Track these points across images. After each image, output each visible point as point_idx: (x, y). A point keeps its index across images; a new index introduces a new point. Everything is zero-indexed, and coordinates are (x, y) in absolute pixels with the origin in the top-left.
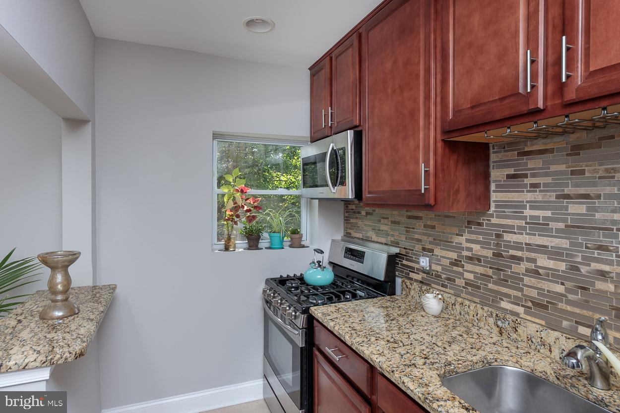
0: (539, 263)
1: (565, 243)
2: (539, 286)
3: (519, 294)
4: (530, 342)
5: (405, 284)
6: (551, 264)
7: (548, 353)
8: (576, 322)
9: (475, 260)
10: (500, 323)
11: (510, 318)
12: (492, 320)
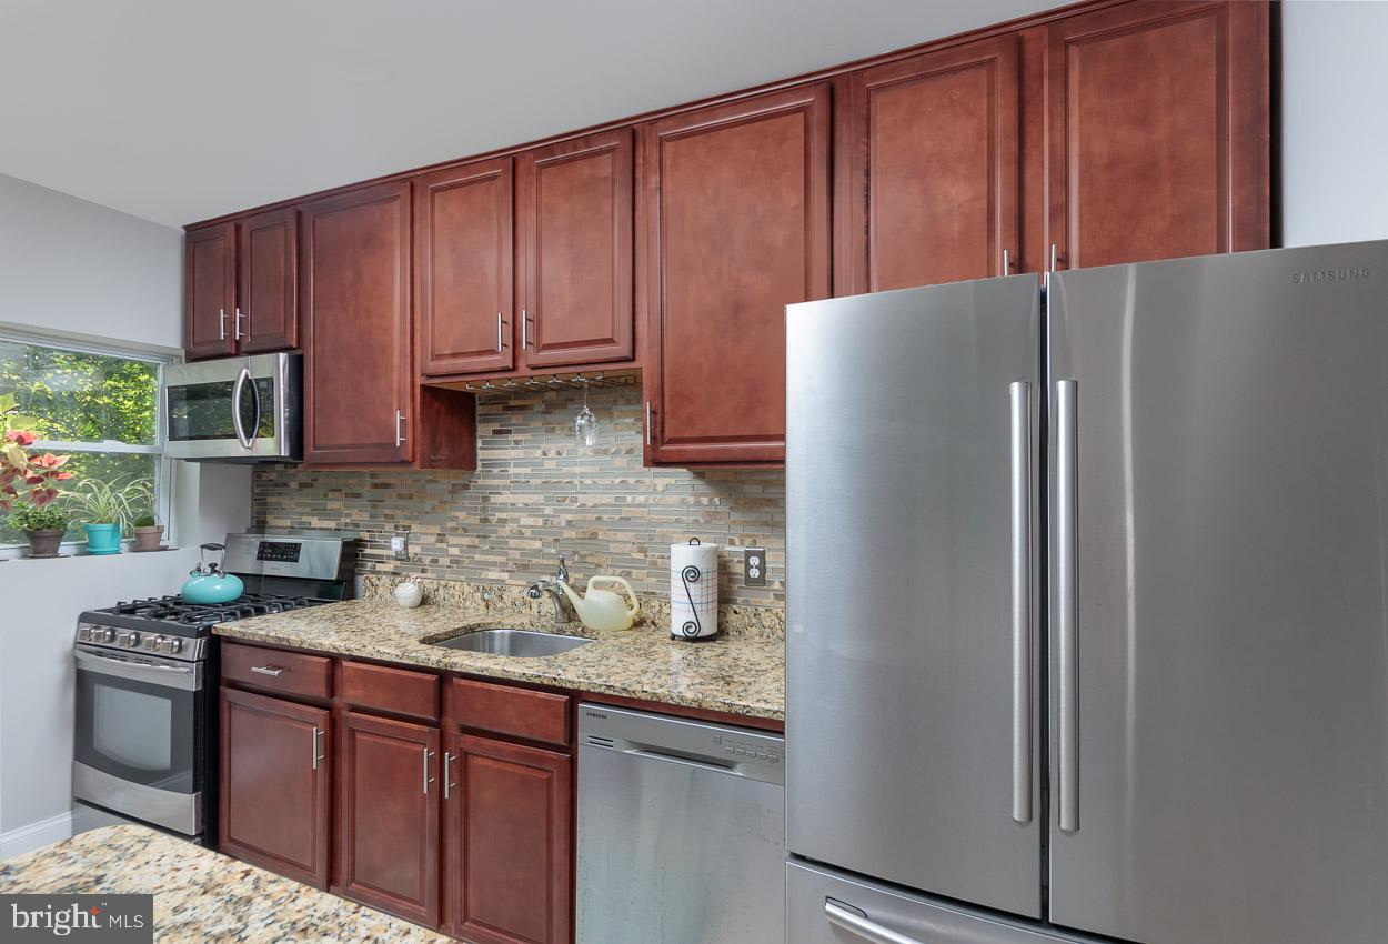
0: (522, 523)
1: (541, 499)
2: (522, 546)
3: (505, 559)
4: (514, 607)
5: (370, 581)
6: (531, 521)
9: (460, 531)
10: (486, 596)
11: (496, 587)
12: (479, 595)
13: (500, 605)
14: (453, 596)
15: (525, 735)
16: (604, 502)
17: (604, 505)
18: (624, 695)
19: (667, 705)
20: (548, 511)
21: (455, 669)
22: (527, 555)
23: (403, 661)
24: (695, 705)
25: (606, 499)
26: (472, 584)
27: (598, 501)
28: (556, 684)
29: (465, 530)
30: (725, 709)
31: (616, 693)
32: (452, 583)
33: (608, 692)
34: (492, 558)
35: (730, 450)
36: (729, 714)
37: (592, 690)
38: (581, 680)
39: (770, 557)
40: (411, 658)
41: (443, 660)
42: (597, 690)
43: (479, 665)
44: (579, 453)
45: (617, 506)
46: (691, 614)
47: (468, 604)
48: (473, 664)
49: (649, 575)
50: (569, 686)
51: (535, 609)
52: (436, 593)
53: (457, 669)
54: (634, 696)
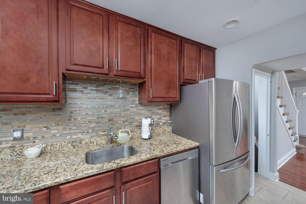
0: (88, 119)
2: (88, 126)
4: (86, 144)
6: (91, 118)
7: (93, 144)
10: (74, 144)
11: (78, 140)
12: (70, 144)
13: (80, 145)
14: (56, 148)
17: (117, 112)
21: (124, 166)
24: (184, 149)
25: (117, 110)
26: (66, 141)
27: (115, 111)
28: (156, 157)
30: (188, 148)
31: (170, 153)
32: (55, 143)
33: (168, 154)
34: (73, 132)
38: (162, 153)
39: (155, 119)
40: (104, 170)
41: (119, 165)
42: (166, 154)
43: (133, 161)
44: (109, 99)
45: (121, 112)
46: (150, 133)
47: (64, 148)
48: (130, 162)
49: (130, 127)
50: (159, 156)
51: (95, 143)
52: (46, 149)
53: (125, 166)
54: (173, 152)
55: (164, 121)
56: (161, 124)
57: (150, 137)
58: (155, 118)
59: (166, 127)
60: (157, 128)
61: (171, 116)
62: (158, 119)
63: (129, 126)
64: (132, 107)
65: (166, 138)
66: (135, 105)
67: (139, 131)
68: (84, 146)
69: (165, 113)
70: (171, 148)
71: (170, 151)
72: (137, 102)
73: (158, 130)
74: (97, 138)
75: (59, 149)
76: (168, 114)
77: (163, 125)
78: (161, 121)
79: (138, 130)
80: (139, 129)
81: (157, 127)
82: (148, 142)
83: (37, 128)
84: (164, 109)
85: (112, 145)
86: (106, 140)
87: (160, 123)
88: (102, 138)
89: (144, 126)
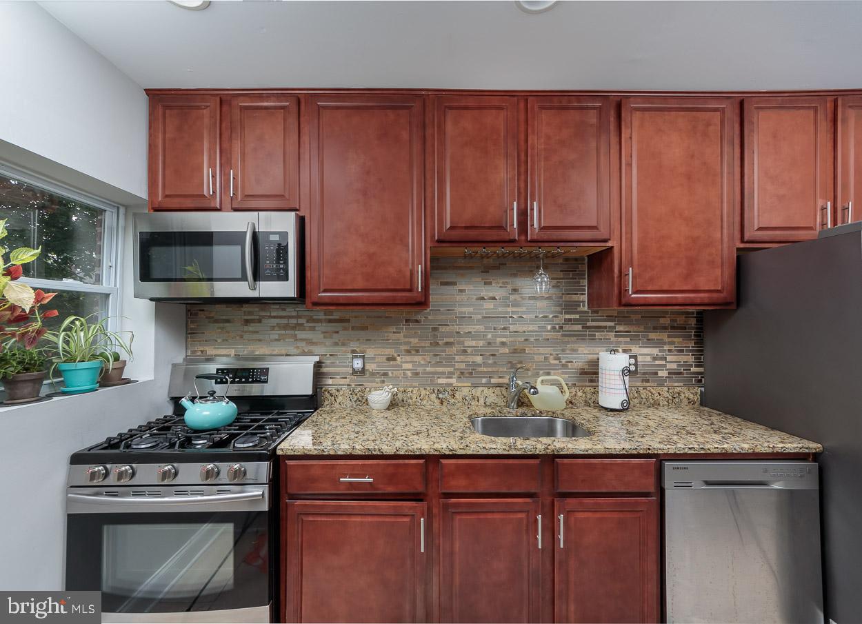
0: (466, 344)
1: (481, 328)
2: (466, 360)
3: (452, 369)
4: (464, 401)
5: (328, 393)
6: (473, 343)
7: (477, 403)
8: (490, 377)
9: (413, 352)
10: (441, 396)
11: (449, 389)
12: (434, 395)
13: (452, 401)
14: (411, 398)
15: (622, 490)
16: (529, 329)
17: (531, 331)
18: (702, 452)
19: (732, 454)
20: (489, 336)
21: (561, 453)
22: (470, 366)
23: (511, 453)
24: (750, 451)
25: (531, 328)
26: (428, 388)
27: (524, 329)
28: (650, 452)
29: (417, 351)
30: (770, 451)
31: (696, 452)
32: (410, 389)
33: (690, 452)
34: (441, 370)
35: (676, 298)
36: (772, 454)
37: (678, 452)
38: (668, 446)
39: (640, 358)
40: (518, 450)
41: (549, 447)
42: (682, 452)
43: (583, 447)
44: (511, 299)
45: (540, 332)
46: (625, 395)
47: (424, 402)
48: (576, 447)
49: (563, 373)
50: (660, 452)
51: (482, 401)
52: (395, 397)
53: (563, 453)
54: (709, 452)
55: (674, 366)
56: (663, 373)
57: (625, 405)
58: (640, 354)
59: (682, 384)
60: (648, 384)
61: (702, 351)
62: (655, 359)
63: (560, 369)
64: (570, 320)
65: (683, 415)
66: (577, 316)
67: (590, 388)
68: (460, 404)
69: (676, 340)
70: (701, 440)
71: (696, 446)
72: (584, 306)
73: (654, 391)
74: (486, 390)
75: (415, 402)
76: (691, 344)
77: (668, 377)
78: (665, 366)
79: (588, 384)
80: (591, 381)
81: (648, 381)
82: (623, 417)
83: (382, 355)
84: (673, 328)
85: (520, 410)
86: (504, 397)
87: (661, 370)
88: (496, 393)
89: (607, 372)
